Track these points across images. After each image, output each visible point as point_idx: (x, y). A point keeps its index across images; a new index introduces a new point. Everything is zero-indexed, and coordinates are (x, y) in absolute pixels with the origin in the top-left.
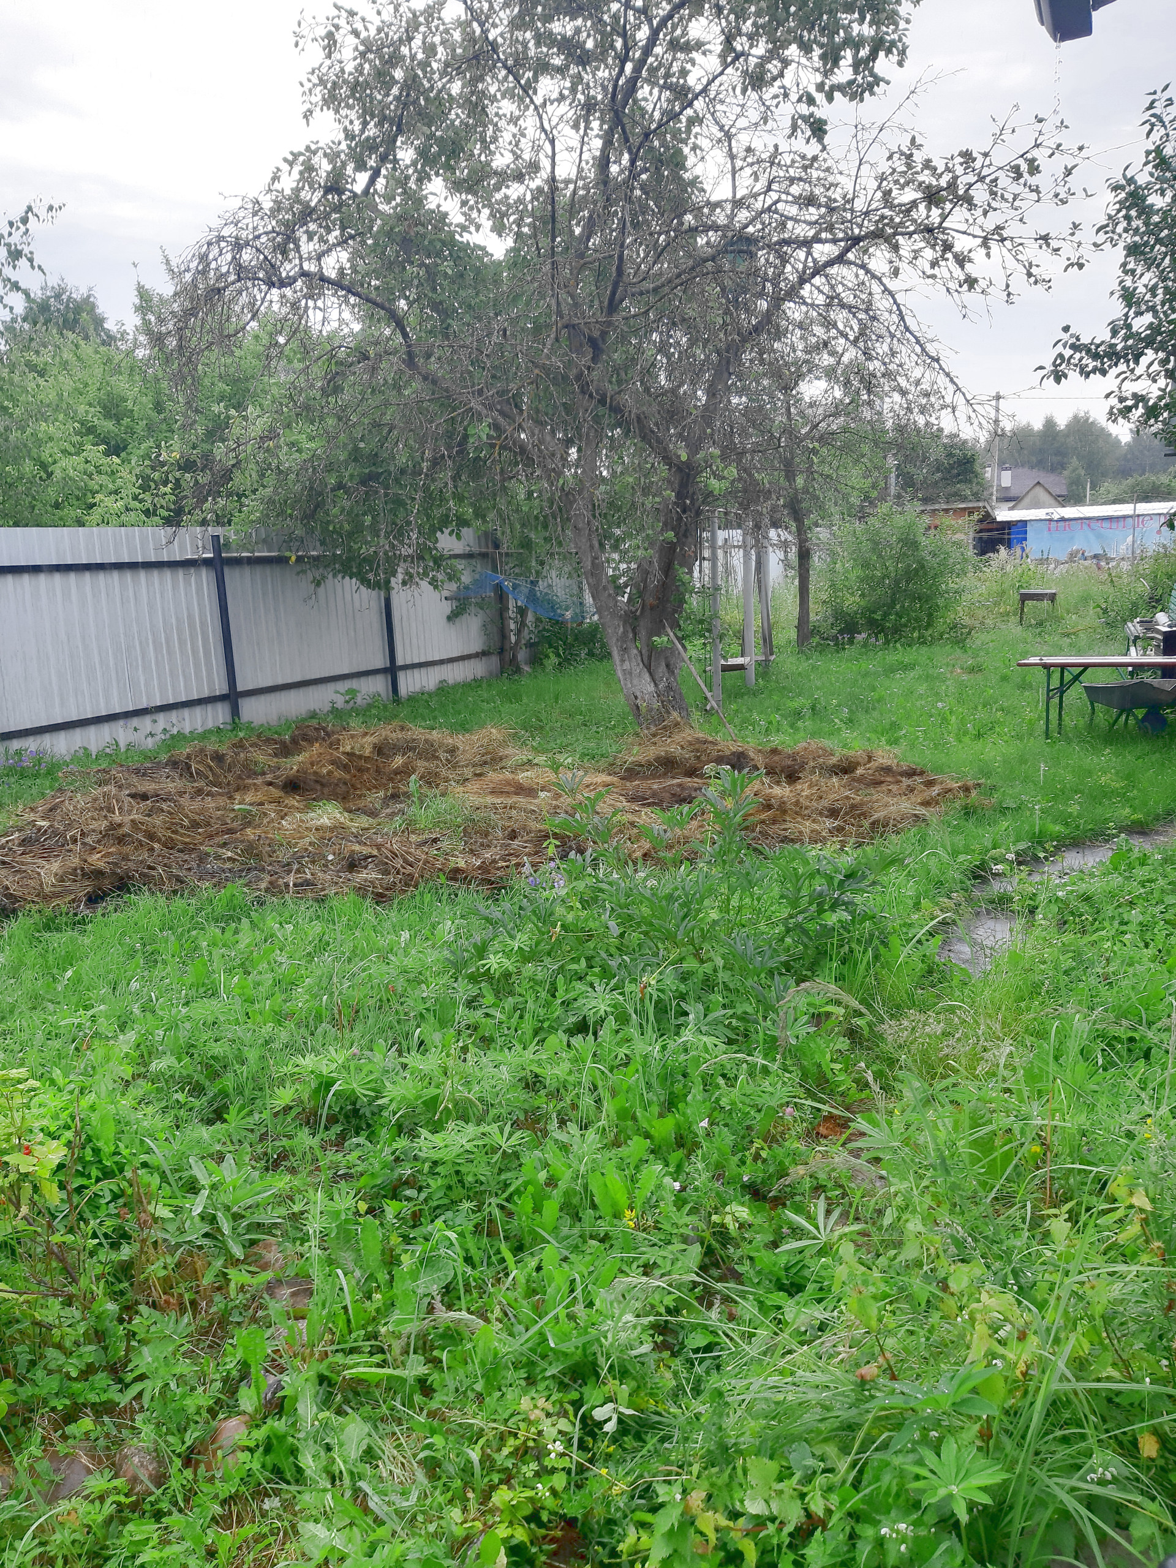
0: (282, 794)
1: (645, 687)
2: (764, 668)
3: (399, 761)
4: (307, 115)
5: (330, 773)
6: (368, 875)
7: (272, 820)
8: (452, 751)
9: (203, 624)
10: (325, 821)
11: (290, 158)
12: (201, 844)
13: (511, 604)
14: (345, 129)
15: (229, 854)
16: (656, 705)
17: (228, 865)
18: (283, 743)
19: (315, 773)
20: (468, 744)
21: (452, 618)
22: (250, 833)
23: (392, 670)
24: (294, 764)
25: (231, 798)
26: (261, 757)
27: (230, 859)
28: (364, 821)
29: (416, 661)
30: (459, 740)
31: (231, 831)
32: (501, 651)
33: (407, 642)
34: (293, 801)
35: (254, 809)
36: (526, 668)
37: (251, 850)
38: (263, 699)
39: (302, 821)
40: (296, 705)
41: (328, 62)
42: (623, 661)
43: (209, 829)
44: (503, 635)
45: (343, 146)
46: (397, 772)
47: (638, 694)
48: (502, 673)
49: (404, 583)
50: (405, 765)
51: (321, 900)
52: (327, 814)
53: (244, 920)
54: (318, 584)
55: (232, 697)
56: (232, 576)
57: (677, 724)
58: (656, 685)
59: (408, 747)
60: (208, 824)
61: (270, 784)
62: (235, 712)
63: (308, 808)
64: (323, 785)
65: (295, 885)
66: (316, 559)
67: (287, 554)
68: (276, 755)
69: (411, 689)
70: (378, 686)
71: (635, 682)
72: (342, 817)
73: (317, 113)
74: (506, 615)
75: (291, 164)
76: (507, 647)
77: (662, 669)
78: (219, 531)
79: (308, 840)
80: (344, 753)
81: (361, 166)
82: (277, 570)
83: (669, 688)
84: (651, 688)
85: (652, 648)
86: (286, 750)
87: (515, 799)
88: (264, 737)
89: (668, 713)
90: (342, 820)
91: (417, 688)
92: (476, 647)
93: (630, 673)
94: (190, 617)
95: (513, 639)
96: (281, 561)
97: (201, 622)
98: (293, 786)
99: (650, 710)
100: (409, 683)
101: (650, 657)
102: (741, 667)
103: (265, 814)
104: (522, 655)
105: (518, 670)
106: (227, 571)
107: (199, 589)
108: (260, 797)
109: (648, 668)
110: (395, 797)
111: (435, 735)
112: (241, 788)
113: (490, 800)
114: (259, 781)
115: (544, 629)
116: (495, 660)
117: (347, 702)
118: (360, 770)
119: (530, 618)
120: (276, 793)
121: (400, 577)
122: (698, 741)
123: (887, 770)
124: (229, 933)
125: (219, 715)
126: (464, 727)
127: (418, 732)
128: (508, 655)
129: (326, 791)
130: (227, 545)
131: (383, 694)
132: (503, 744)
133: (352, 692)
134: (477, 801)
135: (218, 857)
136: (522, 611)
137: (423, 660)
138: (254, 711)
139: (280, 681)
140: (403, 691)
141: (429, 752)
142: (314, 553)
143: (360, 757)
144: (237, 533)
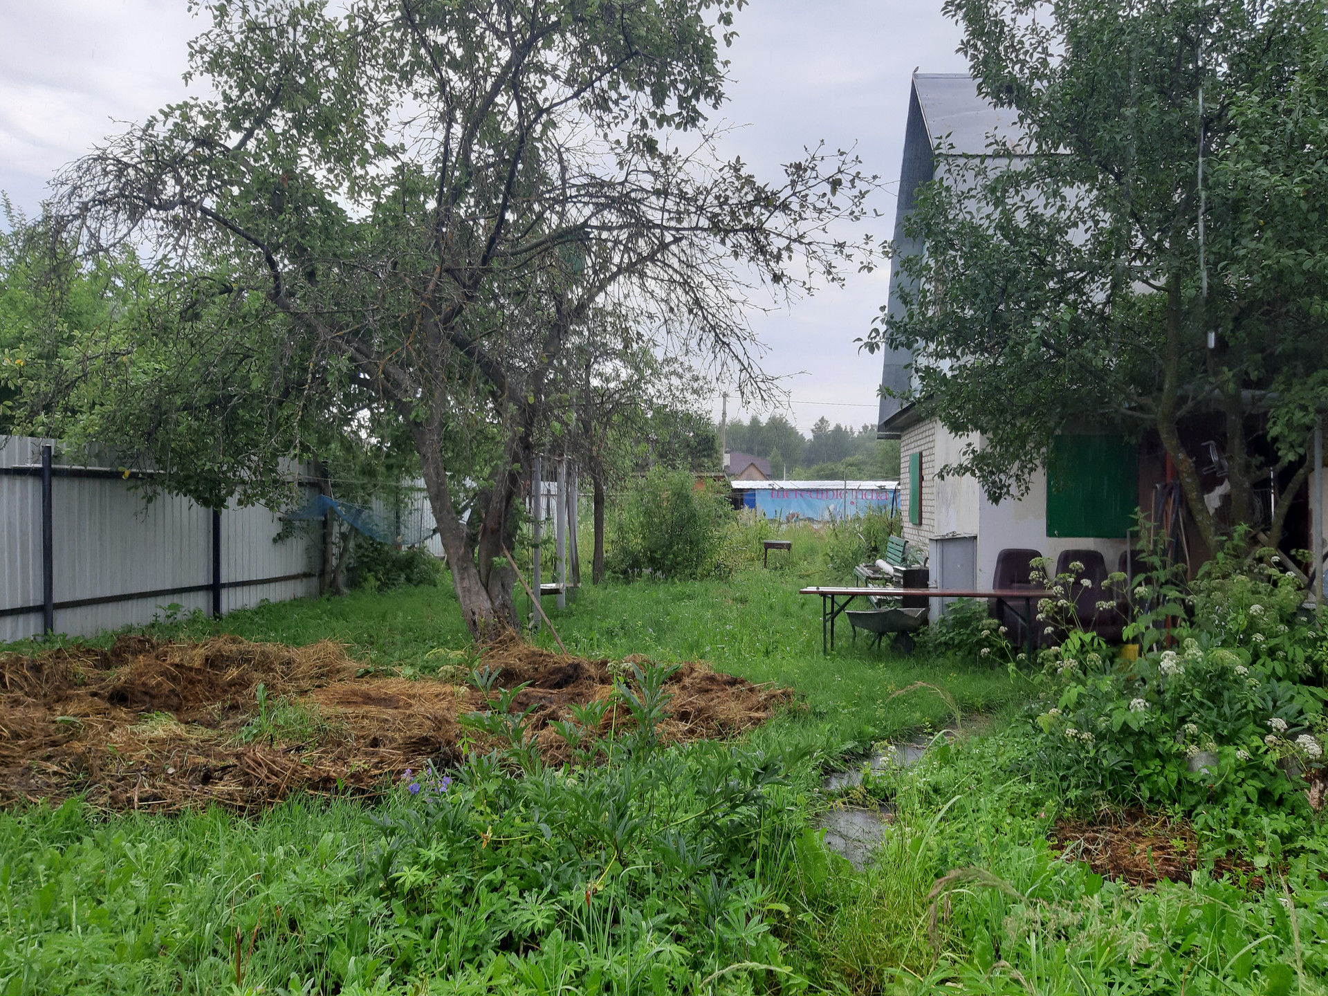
0: (108, 705)
1: (482, 604)
2: (572, 594)
3: (233, 673)
4: (187, 77)
5: (159, 684)
6: (226, 786)
7: (99, 733)
8: (289, 663)
9: (24, 533)
10: (160, 733)
11: (167, 110)
12: (22, 757)
13: (336, 529)
14: (224, 93)
15: (55, 768)
16: (493, 620)
17: (54, 780)
18: (104, 655)
19: (144, 684)
20: (305, 656)
21: (278, 539)
22: (79, 747)
23: (215, 588)
24: (121, 674)
25: (50, 709)
26: (81, 669)
27: (55, 773)
28: (202, 733)
29: (240, 579)
30: (295, 653)
31: (54, 744)
32: (323, 573)
33: (232, 562)
34: (122, 712)
35: (78, 721)
36: (346, 590)
37: (81, 763)
38: (80, 612)
39: (134, 734)
40: (113, 619)
41: (217, 31)
42: (462, 579)
43: (31, 741)
44: (325, 559)
45: (221, 107)
46: (232, 684)
47: (476, 610)
48: (321, 593)
49: (240, 502)
50: (241, 676)
51: (173, 816)
52: (162, 726)
53: (87, 841)
54: (150, 500)
55: (46, 609)
56: (60, 488)
57: (512, 639)
58: (492, 603)
59: (244, 658)
60: (29, 736)
61: (94, 694)
62: (48, 624)
63: (138, 719)
64: (153, 697)
65: (141, 800)
66: (151, 475)
67: (121, 469)
68: (96, 667)
69: (232, 606)
70: (200, 602)
71: (473, 599)
72: (180, 730)
73: (196, 76)
74: (328, 540)
75: (166, 115)
76: (328, 569)
77: (496, 589)
78: (51, 442)
79: (143, 752)
80: (172, 665)
81: (236, 126)
82: (108, 484)
83: (504, 605)
84: (488, 605)
85: (490, 567)
86: (106, 662)
87: (366, 708)
88: (84, 649)
89: (504, 628)
90: (179, 731)
91: (239, 606)
92: (297, 567)
93: (469, 591)
94: (10, 524)
95: (334, 562)
96: (114, 476)
97: (21, 531)
98: (120, 697)
99: (487, 625)
100: (231, 601)
101: (488, 576)
102: (556, 591)
103: (91, 726)
104: (341, 579)
105: (338, 592)
106: (55, 482)
107: (23, 499)
108: (84, 707)
109: (486, 586)
110: (234, 707)
111: (269, 647)
112: (63, 699)
113: (341, 709)
114: (82, 691)
115: (363, 555)
116: (315, 581)
117: (168, 617)
118: (191, 682)
119: (352, 544)
120: (103, 705)
121: (236, 496)
122: (534, 654)
123: (712, 679)
124: (69, 856)
125: (30, 627)
126: (296, 641)
127: (250, 645)
128: (328, 579)
129: (156, 702)
130: (58, 456)
131: (204, 612)
132: (341, 657)
133: (175, 607)
134: (328, 711)
135: (43, 772)
136: (344, 537)
137: (246, 579)
138: (69, 624)
139: (99, 594)
140: (225, 608)
141: (265, 665)
142: (149, 471)
143: (191, 669)
144: (70, 445)
